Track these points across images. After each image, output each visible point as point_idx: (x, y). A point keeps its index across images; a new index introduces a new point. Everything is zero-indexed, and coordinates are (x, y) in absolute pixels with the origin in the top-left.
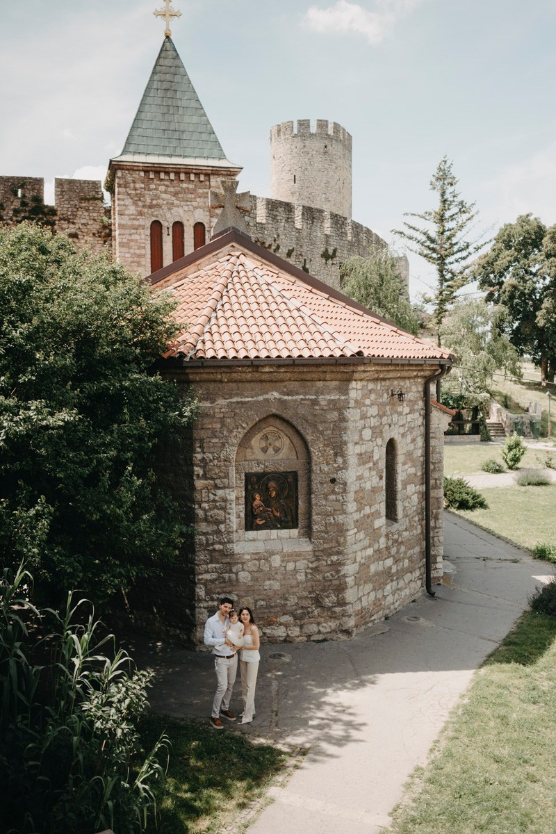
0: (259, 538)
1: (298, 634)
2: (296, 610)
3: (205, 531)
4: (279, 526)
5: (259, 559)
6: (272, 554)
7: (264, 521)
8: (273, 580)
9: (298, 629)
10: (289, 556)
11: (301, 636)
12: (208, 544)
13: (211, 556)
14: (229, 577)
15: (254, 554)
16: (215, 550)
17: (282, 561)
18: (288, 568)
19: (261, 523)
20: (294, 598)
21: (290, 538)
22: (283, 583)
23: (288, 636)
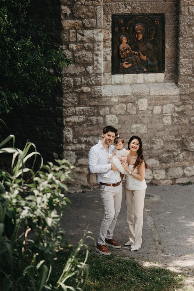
0: (126, 82)
1: (163, 177)
2: (162, 153)
3: (72, 73)
4: (145, 70)
5: (126, 103)
6: (139, 97)
7: (130, 65)
8: (140, 123)
9: (163, 172)
10: (156, 99)
11: (166, 179)
12: (76, 86)
13: (79, 98)
14: (97, 120)
15: (121, 97)
16: (82, 92)
17: (149, 105)
18: (155, 112)
19: (127, 66)
20: (160, 142)
21: (156, 82)
22: (149, 126)
23: (154, 179)
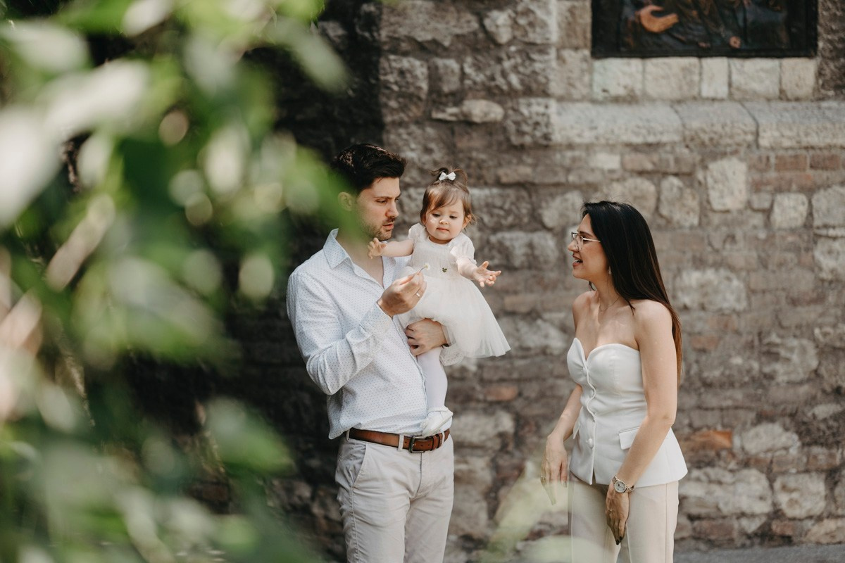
0: (652, 90)
1: (819, 506)
2: (812, 401)
3: (423, 36)
4: (735, 42)
5: (657, 174)
6: (711, 150)
7: (671, 19)
8: (717, 266)
9: (817, 485)
10: (782, 165)
11: (831, 516)
12: (438, 97)
13: (452, 149)
14: (531, 246)
15: (635, 148)
16: (467, 123)
17: (756, 187)
18: (778, 217)
19: (657, 25)
20: (803, 350)
21: (783, 96)
22: (757, 280)
23: (777, 514)
